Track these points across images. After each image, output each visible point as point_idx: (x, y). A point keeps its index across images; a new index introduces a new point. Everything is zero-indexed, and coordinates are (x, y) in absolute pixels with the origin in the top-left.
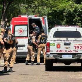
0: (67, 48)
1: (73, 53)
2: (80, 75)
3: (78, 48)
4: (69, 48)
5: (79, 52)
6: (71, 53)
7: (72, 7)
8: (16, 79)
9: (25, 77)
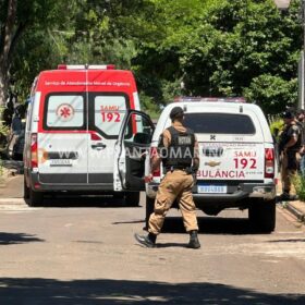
0: (212, 165)
1: (229, 178)
2: (252, 245)
3: (245, 165)
4: (218, 164)
5: (248, 177)
6: (224, 178)
7: (207, 41)
8: (67, 254)
9: (91, 250)
